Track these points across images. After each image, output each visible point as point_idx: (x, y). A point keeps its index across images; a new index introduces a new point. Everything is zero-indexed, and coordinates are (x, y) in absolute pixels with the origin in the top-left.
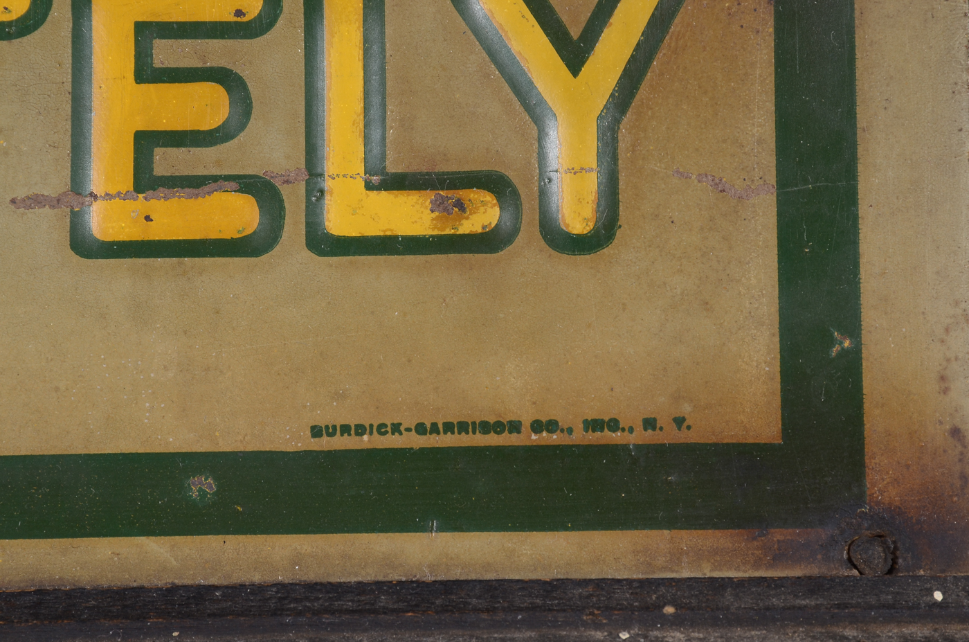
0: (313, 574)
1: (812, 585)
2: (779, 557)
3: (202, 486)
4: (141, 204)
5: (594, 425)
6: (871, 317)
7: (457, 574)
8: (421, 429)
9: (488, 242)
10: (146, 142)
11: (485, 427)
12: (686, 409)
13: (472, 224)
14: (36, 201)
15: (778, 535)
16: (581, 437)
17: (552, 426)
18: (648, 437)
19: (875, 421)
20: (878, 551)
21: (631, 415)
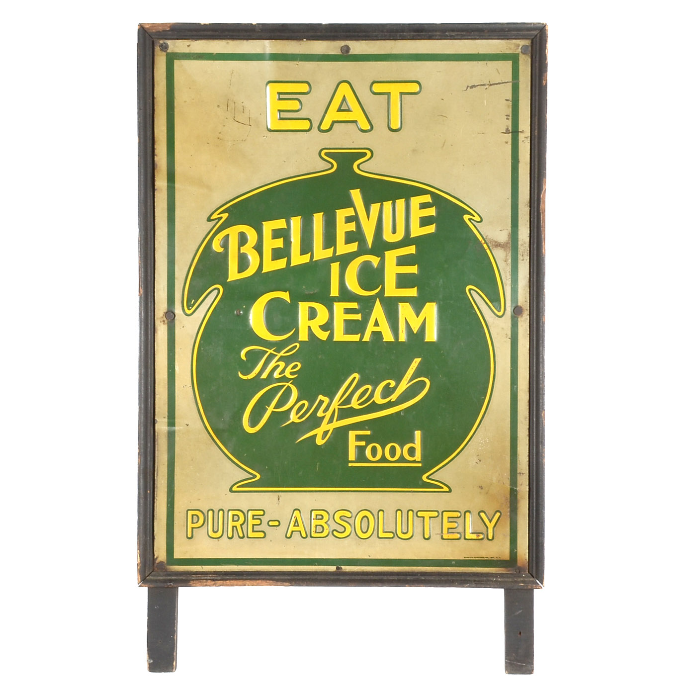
0: (464, 571)
1: (511, 574)
2: (509, 571)
3: (454, 562)
4: (448, 535)
5: (491, 558)
6: (518, 548)
7: (478, 572)
8: (475, 558)
9: (482, 539)
10: (448, 529)
11: (481, 558)
12: (500, 556)
13: (480, 538)
14: (438, 534)
15: (509, 569)
16: (490, 559)
17: (487, 558)
18: (496, 559)
19: (518, 558)
20: (518, 571)
21: (495, 556)
